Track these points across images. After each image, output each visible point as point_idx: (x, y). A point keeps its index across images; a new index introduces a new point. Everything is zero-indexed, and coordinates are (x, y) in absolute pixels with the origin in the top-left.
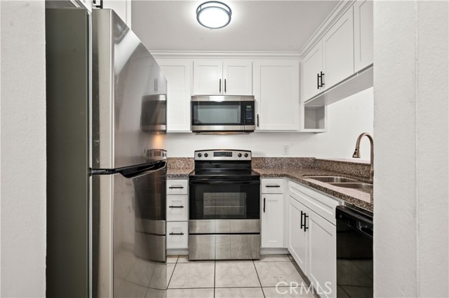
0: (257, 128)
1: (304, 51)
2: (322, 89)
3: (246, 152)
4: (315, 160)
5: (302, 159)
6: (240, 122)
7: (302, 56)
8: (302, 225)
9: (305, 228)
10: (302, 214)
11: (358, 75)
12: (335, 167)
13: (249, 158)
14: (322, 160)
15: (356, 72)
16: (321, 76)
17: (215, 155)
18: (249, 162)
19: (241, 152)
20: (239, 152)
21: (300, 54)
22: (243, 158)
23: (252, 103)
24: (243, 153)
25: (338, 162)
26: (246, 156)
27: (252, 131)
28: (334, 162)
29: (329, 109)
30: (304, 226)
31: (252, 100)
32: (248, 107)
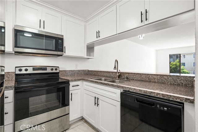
0: (64, 54)
1: (88, 19)
2: (98, 39)
3: (56, 68)
4: (89, 71)
5: (83, 71)
6: (54, 49)
7: (86, 21)
8: (95, 104)
9: (98, 105)
10: (95, 98)
11: (118, 35)
12: (99, 74)
13: (58, 71)
14: (93, 71)
15: (117, 33)
16: (98, 33)
17: (34, 69)
18: (58, 73)
19: (53, 68)
20: (51, 68)
21: (85, 21)
22: (54, 71)
23: (62, 39)
24: (54, 68)
25: (101, 72)
26: (56, 69)
27: (62, 55)
28: (99, 71)
29: (96, 48)
30: (97, 104)
31: (62, 37)
32: (60, 41)
